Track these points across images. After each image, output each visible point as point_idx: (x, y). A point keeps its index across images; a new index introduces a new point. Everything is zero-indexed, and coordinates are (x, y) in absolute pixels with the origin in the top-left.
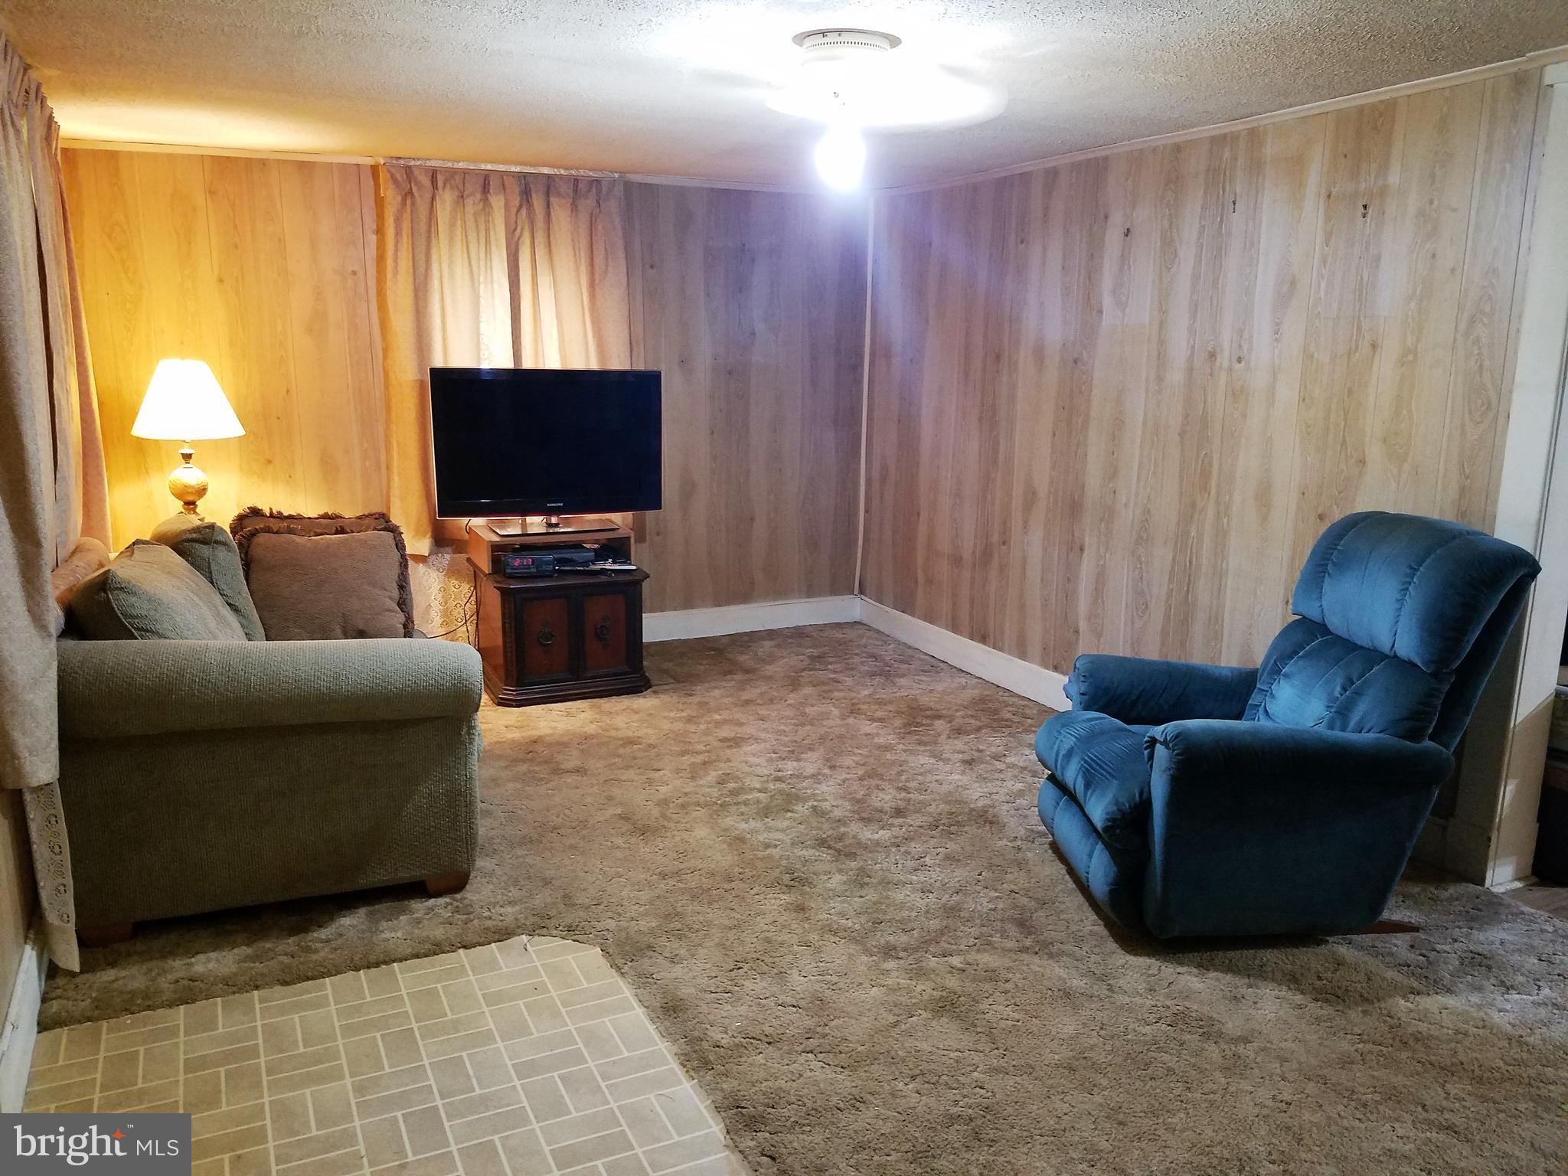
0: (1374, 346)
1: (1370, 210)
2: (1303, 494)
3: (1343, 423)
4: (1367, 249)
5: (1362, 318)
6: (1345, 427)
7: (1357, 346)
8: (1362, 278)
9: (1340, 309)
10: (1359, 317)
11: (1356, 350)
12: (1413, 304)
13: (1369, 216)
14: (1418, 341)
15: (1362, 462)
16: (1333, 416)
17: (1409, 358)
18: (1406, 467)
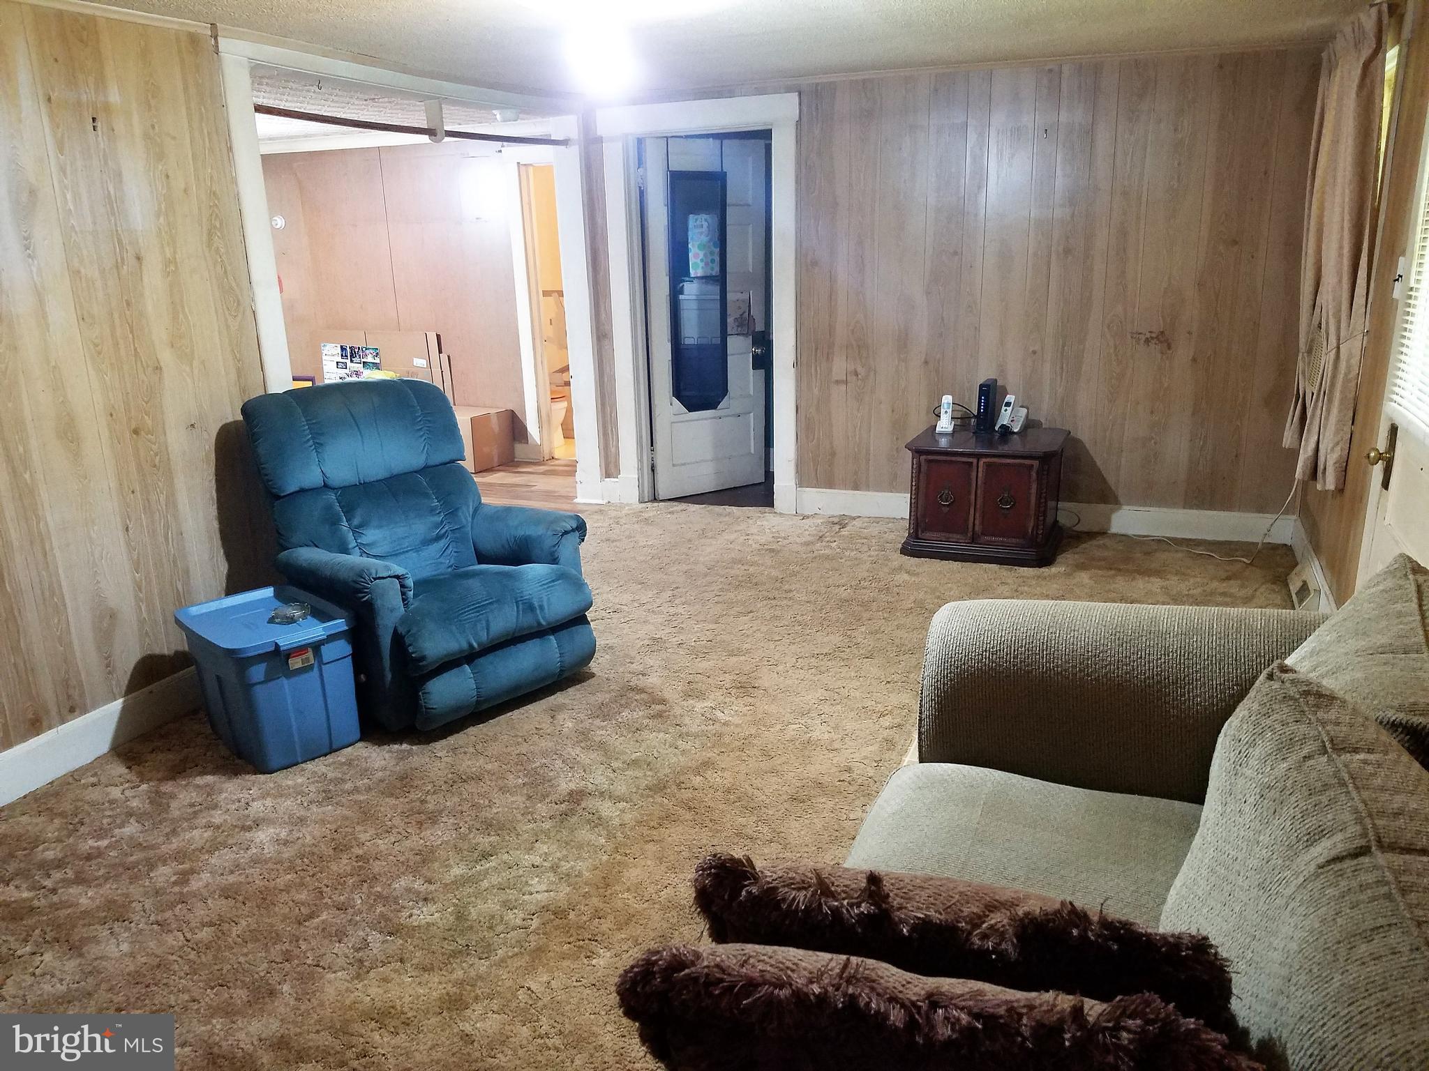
0: (138, 258)
1: (99, 124)
2: (111, 415)
3: (131, 336)
4: (106, 163)
5: (120, 232)
6: (134, 338)
7: (122, 259)
8: (108, 191)
9: (95, 223)
10: (117, 231)
11: (123, 263)
12: (162, 219)
13: (99, 129)
14: (175, 252)
15: (158, 369)
16: (119, 332)
17: (171, 267)
18: (195, 363)
